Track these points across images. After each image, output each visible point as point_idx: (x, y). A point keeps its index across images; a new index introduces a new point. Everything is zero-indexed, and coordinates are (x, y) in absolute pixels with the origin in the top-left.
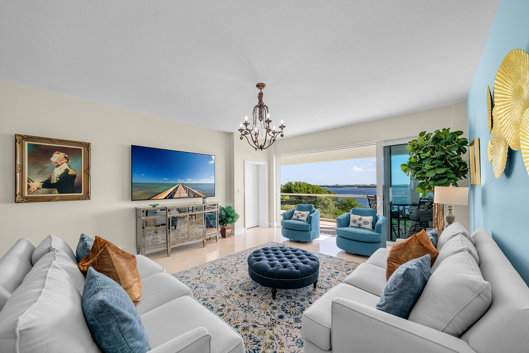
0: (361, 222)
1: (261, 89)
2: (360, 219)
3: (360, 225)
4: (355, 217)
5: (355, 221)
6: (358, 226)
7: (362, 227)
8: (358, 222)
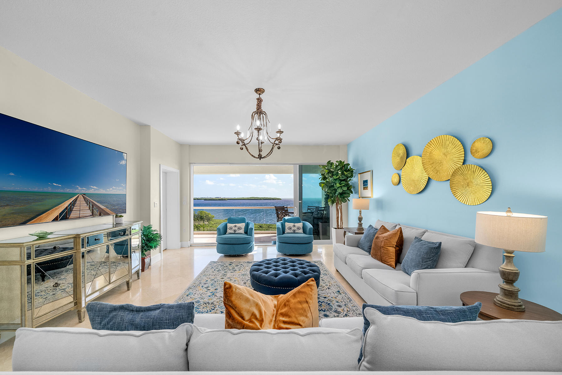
0: (296, 228)
1: (260, 94)
2: (294, 226)
3: (294, 231)
4: (290, 224)
5: (290, 228)
6: (292, 232)
7: (296, 232)
8: (293, 228)
